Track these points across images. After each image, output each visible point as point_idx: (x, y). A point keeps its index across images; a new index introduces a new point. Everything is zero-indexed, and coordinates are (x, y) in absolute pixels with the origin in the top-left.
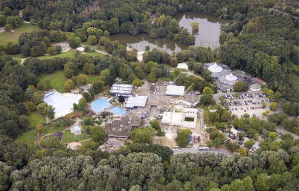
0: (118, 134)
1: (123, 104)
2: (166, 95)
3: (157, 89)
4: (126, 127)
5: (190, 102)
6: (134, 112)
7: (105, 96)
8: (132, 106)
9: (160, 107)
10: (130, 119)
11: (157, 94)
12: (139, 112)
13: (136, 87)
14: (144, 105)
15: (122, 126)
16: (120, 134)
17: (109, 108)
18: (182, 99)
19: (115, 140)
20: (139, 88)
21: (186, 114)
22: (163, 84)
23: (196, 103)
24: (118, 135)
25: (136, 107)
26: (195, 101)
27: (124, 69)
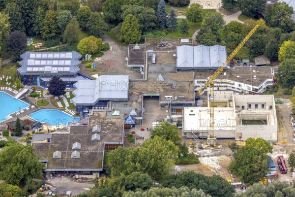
0: (72, 164)
1: (61, 100)
2: (179, 70)
3: (150, 59)
4: (91, 149)
5: (249, 82)
6: (103, 114)
7: (5, 86)
8: (92, 101)
9: (169, 98)
10: (96, 128)
11: (152, 68)
12: (116, 113)
13: (89, 57)
14: (125, 96)
15: (76, 145)
16: (78, 164)
17: (26, 112)
18: (225, 77)
19: (64, 180)
20: (97, 59)
21: (244, 111)
22: (162, 45)
23: (264, 85)
24: (74, 167)
25: (103, 103)
26: (262, 80)
27: (50, 12)
